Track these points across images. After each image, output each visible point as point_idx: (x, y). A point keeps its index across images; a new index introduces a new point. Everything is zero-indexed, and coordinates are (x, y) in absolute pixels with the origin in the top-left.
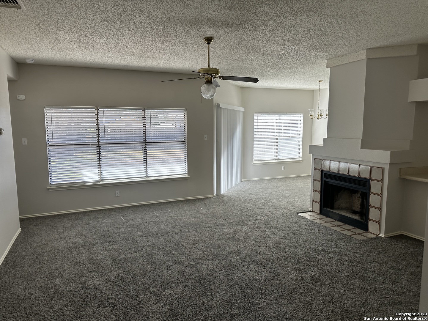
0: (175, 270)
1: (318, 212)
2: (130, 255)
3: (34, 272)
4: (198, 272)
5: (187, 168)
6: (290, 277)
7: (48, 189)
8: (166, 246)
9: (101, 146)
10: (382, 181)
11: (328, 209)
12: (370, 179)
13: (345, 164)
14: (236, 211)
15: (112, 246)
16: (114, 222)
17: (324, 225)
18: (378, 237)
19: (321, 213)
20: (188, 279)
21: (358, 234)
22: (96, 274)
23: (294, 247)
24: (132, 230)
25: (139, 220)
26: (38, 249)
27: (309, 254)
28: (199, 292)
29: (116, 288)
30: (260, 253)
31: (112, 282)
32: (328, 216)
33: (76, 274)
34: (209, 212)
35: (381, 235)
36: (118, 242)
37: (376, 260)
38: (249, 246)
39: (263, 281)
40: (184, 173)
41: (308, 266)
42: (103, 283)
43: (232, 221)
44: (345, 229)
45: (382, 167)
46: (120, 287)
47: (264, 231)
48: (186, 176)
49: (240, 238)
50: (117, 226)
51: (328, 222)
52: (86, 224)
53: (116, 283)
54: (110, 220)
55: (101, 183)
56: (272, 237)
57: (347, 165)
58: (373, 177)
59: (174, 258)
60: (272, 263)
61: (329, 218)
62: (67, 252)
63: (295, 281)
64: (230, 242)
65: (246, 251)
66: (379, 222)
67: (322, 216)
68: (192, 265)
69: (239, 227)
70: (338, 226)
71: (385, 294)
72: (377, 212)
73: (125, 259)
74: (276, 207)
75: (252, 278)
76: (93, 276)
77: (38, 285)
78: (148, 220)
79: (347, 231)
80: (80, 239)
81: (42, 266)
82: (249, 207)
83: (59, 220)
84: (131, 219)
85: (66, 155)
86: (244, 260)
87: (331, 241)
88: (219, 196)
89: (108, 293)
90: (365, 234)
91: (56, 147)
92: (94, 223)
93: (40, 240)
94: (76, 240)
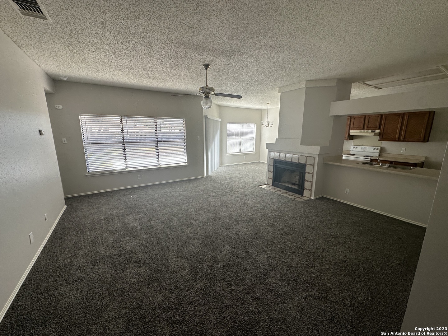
0: (189, 231)
1: (271, 184)
2: (153, 222)
3: (78, 242)
4: (206, 232)
5: (186, 159)
6: (267, 231)
7: (87, 175)
8: (179, 214)
9: (126, 144)
10: (313, 165)
11: (277, 183)
12: (306, 164)
13: (290, 155)
14: (221, 187)
15: (139, 216)
16: (138, 197)
17: (277, 192)
18: (311, 199)
19: (273, 185)
20: (199, 238)
21: (298, 198)
22: (129, 239)
23: (264, 209)
24: (152, 203)
25: (156, 195)
26: (81, 221)
27: (274, 213)
28: (209, 247)
29: (147, 250)
30: (243, 215)
31: (143, 245)
32: (278, 187)
33: (113, 240)
34: (204, 188)
35: (311, 198)
36: (143, 212)
37: (315, 215)
38: (236, 210)
39: (250, 235)
40: (185, 162)
41: (276, 222)
42: (136, 246)
43: (219, 193)
44: (290, 195)
45: (314, 156)
46: (149, 248)
47: (242, 199)
48: (186, 164)
49: (228, 204)
50: (141, 200)
51: (279, 191)
52: (118, 199)
53: (146, 245)
54: (136, 196)
55: (127, 170)
56: (248, 203)
57: (291, 155)
58: (308, 163)
59: (186, 222)
60: (253, 221)
61: (278, 188)
62: (105, 223)
63: (271, 233)
64: (222, 208)
65: (234, 214)
66: (311, 190)
67: (274, 187)
68: (200, 227)
69: (226, 197)
70: (285, 193)
71: (328, 238)
72: (310, 184)
73: (151, 225)
74: (245, 182)
75: (243, 233)
76: (127, 241)
77: (83, 253)
78: (163, 195)
79: (292, 196)
80: (114, 212)
81: (85, 235)
82: (229, 183)
83: (97, 197)
84: (150, 195)
85: (99, 150)
86: (235, 220)
87: (284, 204)
88: (208, 177)
89: (141, 255)
90: (302, 197)
91: (91, 145)
92: (124, 199)
93: (82, 214)
94: (111, 212)
